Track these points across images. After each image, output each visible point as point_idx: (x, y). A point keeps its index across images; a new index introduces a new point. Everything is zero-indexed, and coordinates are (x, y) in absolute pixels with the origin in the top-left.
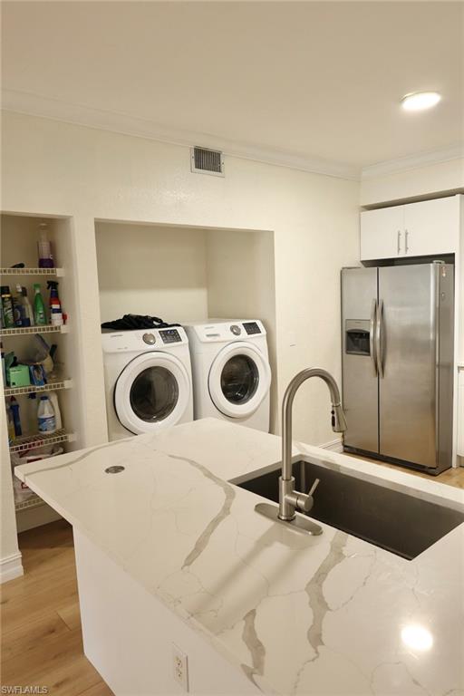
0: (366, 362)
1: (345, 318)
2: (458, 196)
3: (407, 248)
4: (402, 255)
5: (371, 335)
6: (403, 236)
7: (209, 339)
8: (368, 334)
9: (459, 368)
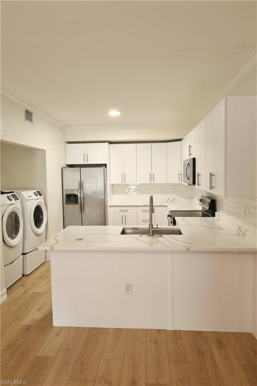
0: (76, 207)
1: (65, 189)
2: (107, 143)
3: (87, 161)
4: (85, 163)
5: (79, 196)
6: (86, 156)
7: (28, 198)
8: (77, 195)
9: (110, 206)
